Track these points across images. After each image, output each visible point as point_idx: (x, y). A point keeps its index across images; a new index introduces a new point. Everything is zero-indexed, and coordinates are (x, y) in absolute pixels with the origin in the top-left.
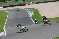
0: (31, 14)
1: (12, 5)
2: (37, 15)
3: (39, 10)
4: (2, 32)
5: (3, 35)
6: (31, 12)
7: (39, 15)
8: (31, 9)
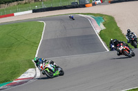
0: (98, 28)
1: (54, 6)
2: (113, 29)
3: (116, 19)
4: (30, 70)
5: (33, 76)
6: (98, 23)
7: (118, 29)
8: (98, 17)
